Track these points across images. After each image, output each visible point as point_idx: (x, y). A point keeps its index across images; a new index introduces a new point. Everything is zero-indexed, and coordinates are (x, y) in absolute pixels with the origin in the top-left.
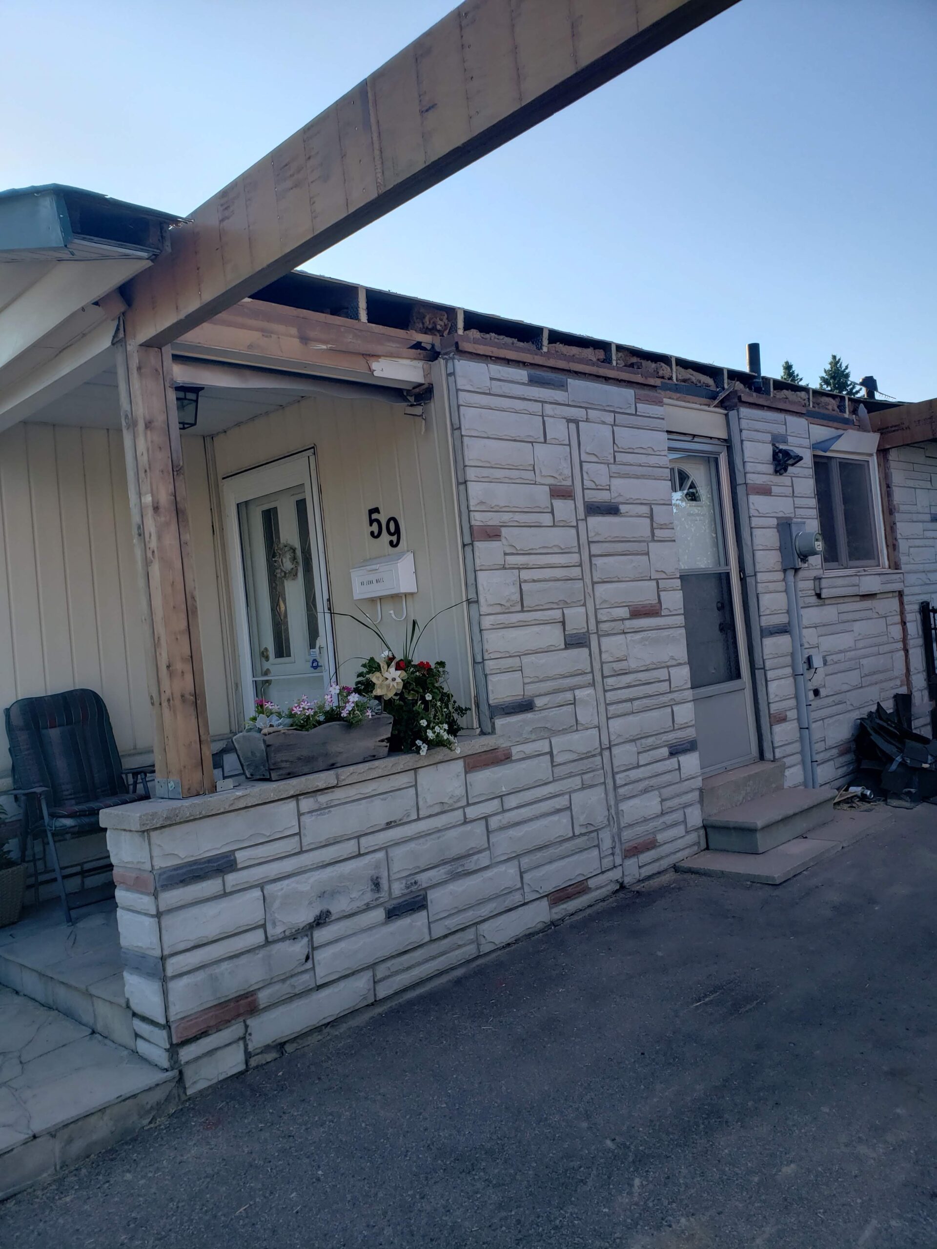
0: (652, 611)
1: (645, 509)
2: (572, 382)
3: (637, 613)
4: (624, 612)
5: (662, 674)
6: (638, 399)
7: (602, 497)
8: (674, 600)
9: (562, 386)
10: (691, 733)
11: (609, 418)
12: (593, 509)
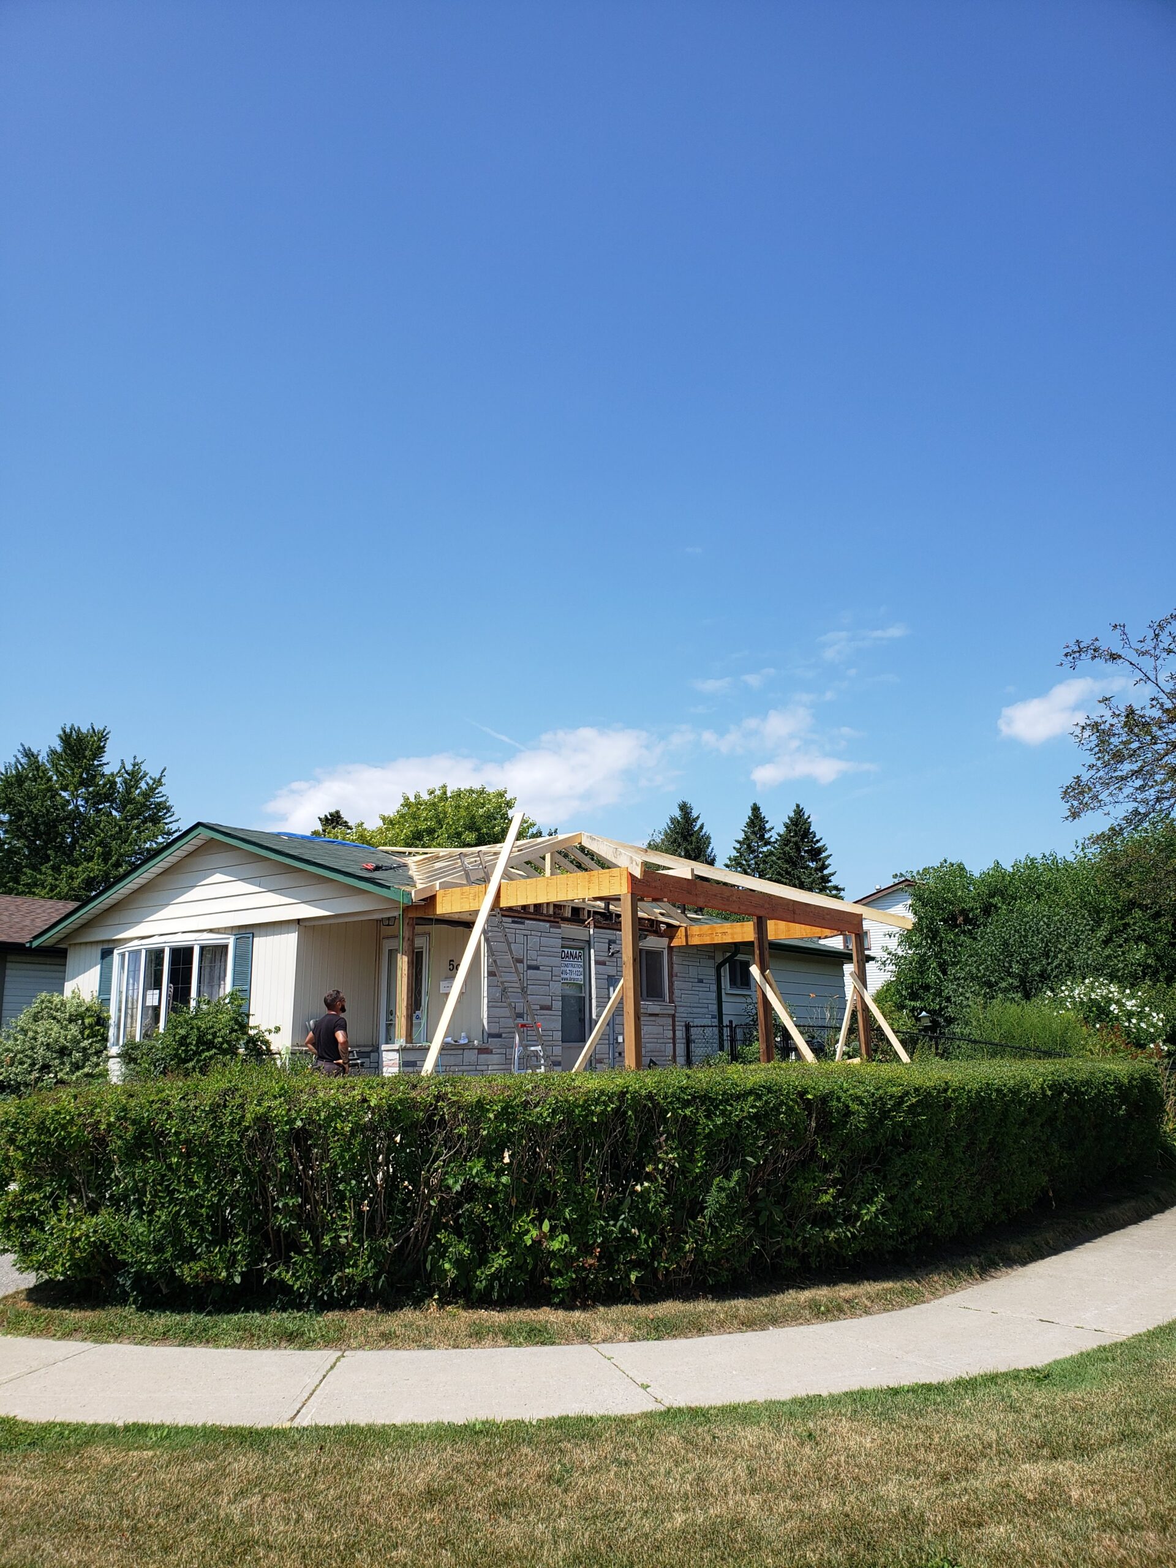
0: (549, 1008)
1: (550, 968)
2: (527, 922)
3: (542, 1008)
4: (538, 1007)
5: (550, 1033)
6: (551, 927)
7: (534, 963)
8: (558, 1005)
9: (523, 923)
10: (559, 1059)
11: (539, 934)
12: (530, 967)
